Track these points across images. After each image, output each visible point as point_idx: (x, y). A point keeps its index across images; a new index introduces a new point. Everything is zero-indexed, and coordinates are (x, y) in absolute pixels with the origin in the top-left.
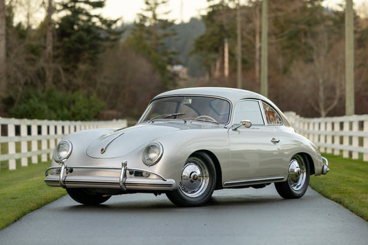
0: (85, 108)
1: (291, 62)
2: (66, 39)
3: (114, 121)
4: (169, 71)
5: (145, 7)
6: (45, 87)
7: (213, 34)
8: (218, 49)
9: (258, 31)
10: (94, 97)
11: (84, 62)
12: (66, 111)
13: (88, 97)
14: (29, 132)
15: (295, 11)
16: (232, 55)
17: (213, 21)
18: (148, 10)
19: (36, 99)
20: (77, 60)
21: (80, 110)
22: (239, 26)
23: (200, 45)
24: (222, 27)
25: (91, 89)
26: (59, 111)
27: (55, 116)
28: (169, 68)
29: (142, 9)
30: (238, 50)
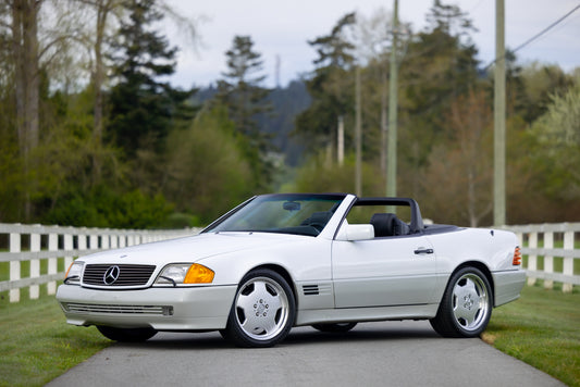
0: (147, 212)
1: (429, 149)
2: (121, 116)
3: (187, 230)
4: (261, 161)
5: (227, 70)
6: (91, 181)
7: (322, 109)
8: (329, 129)
9: (384, 105)
10: (158, 197)
11: (145, 148)
12: (120, 217)
13: (152, 197)
14: (61, 245)
15: (436, 77)
16: (348, 138)
17: (321, 90)
18: (232, 75)
19: (81, 200)
20: (136, 146)
21: (140, 215)
22: (358, 99)
23: (303, 123)
24: (333, 98)
25: (155, 184)
26: (111, 216)
27: (105, 222)
28: (261, 155)
29: (224, 74)
30: (358, 132)
